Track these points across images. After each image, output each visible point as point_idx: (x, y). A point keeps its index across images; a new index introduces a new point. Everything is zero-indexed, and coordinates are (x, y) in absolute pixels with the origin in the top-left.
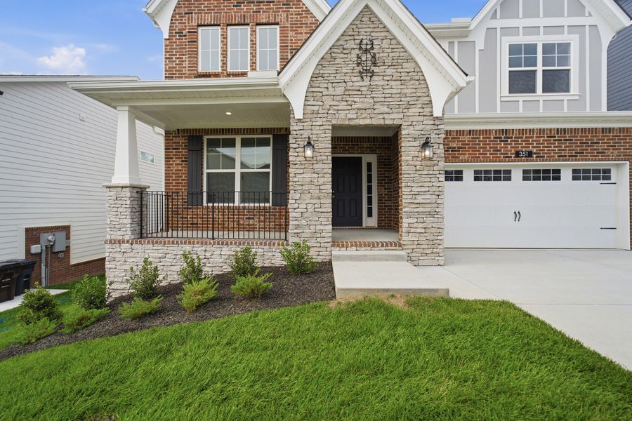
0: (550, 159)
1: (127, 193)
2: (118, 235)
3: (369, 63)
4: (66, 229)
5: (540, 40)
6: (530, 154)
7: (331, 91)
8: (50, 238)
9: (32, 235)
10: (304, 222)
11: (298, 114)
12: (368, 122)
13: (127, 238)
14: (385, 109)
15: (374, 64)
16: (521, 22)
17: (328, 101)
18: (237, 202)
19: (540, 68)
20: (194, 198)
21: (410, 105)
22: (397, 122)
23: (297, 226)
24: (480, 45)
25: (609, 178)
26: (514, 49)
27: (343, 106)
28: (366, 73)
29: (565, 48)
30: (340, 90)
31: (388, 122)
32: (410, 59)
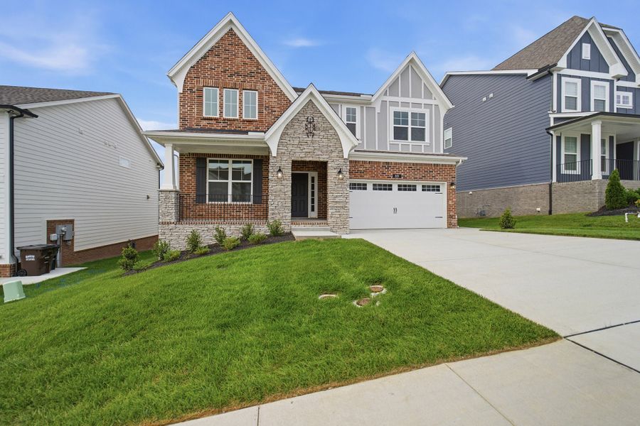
0: (410, 179)
1: (173, 195)
2: (167, 219)
3: (312, 129)
4: (72, 222)
5: (410, 110)
6: (400, 176)
7: (292, 142)
8: (63, 229)
9: (52, 226)
10: (276, 211)
11: (274, 153)
12: (311, 159)
13: (172, 221)
14: (320, 153)
15: (314, 129)
16: (400, 99)
17: (290, 148)
18: (230, 201)
19: (410, 126)
20: (200, 198)
21: (332, 151)
22: (325, 160)
23: (273, 214)
24: (378, 110)
25: (439, 190)
26: (396, 114)
27: (298, 150)
28: (311, 134)
29: (423, 116)
30: (296, 142)
31: (322, 160)
32: (332, 128)
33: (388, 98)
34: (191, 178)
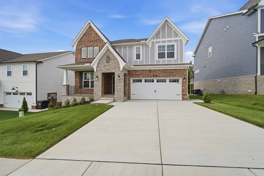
0: (162, 77)
1: (65, 86)
2: (64, 94)
3: (109, 60)
4: (56, 93)
5: (166, 44)
6: (157, 76)
7: (101, 66)
8: (52, 95)
9: (49, 95)
10: (96, 92)
11: (95, 71)
12: (108, 72)
13: (65, 95)
14: (112, 69)
15: (110, 60)
16: (161, 40)
17: (101, 68)
18: (90, 88)
19: (166, 52)
21: (116, 68)
22: (114, 72)
23: (95, 93)
25: (179, 82)
26: (159, 47)
27: (104, 69)
28: (108, 62)
29: (173, 46)
30: (103, 66)
31: (112, 72)
32: (116, 59)
33: (155, 40)
34: (78, 79)
